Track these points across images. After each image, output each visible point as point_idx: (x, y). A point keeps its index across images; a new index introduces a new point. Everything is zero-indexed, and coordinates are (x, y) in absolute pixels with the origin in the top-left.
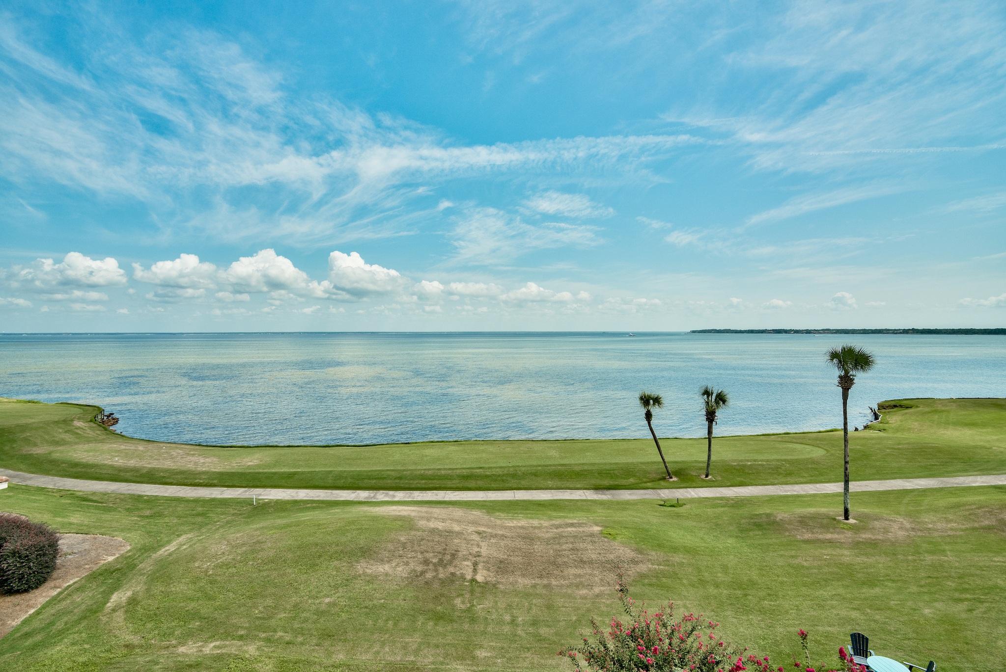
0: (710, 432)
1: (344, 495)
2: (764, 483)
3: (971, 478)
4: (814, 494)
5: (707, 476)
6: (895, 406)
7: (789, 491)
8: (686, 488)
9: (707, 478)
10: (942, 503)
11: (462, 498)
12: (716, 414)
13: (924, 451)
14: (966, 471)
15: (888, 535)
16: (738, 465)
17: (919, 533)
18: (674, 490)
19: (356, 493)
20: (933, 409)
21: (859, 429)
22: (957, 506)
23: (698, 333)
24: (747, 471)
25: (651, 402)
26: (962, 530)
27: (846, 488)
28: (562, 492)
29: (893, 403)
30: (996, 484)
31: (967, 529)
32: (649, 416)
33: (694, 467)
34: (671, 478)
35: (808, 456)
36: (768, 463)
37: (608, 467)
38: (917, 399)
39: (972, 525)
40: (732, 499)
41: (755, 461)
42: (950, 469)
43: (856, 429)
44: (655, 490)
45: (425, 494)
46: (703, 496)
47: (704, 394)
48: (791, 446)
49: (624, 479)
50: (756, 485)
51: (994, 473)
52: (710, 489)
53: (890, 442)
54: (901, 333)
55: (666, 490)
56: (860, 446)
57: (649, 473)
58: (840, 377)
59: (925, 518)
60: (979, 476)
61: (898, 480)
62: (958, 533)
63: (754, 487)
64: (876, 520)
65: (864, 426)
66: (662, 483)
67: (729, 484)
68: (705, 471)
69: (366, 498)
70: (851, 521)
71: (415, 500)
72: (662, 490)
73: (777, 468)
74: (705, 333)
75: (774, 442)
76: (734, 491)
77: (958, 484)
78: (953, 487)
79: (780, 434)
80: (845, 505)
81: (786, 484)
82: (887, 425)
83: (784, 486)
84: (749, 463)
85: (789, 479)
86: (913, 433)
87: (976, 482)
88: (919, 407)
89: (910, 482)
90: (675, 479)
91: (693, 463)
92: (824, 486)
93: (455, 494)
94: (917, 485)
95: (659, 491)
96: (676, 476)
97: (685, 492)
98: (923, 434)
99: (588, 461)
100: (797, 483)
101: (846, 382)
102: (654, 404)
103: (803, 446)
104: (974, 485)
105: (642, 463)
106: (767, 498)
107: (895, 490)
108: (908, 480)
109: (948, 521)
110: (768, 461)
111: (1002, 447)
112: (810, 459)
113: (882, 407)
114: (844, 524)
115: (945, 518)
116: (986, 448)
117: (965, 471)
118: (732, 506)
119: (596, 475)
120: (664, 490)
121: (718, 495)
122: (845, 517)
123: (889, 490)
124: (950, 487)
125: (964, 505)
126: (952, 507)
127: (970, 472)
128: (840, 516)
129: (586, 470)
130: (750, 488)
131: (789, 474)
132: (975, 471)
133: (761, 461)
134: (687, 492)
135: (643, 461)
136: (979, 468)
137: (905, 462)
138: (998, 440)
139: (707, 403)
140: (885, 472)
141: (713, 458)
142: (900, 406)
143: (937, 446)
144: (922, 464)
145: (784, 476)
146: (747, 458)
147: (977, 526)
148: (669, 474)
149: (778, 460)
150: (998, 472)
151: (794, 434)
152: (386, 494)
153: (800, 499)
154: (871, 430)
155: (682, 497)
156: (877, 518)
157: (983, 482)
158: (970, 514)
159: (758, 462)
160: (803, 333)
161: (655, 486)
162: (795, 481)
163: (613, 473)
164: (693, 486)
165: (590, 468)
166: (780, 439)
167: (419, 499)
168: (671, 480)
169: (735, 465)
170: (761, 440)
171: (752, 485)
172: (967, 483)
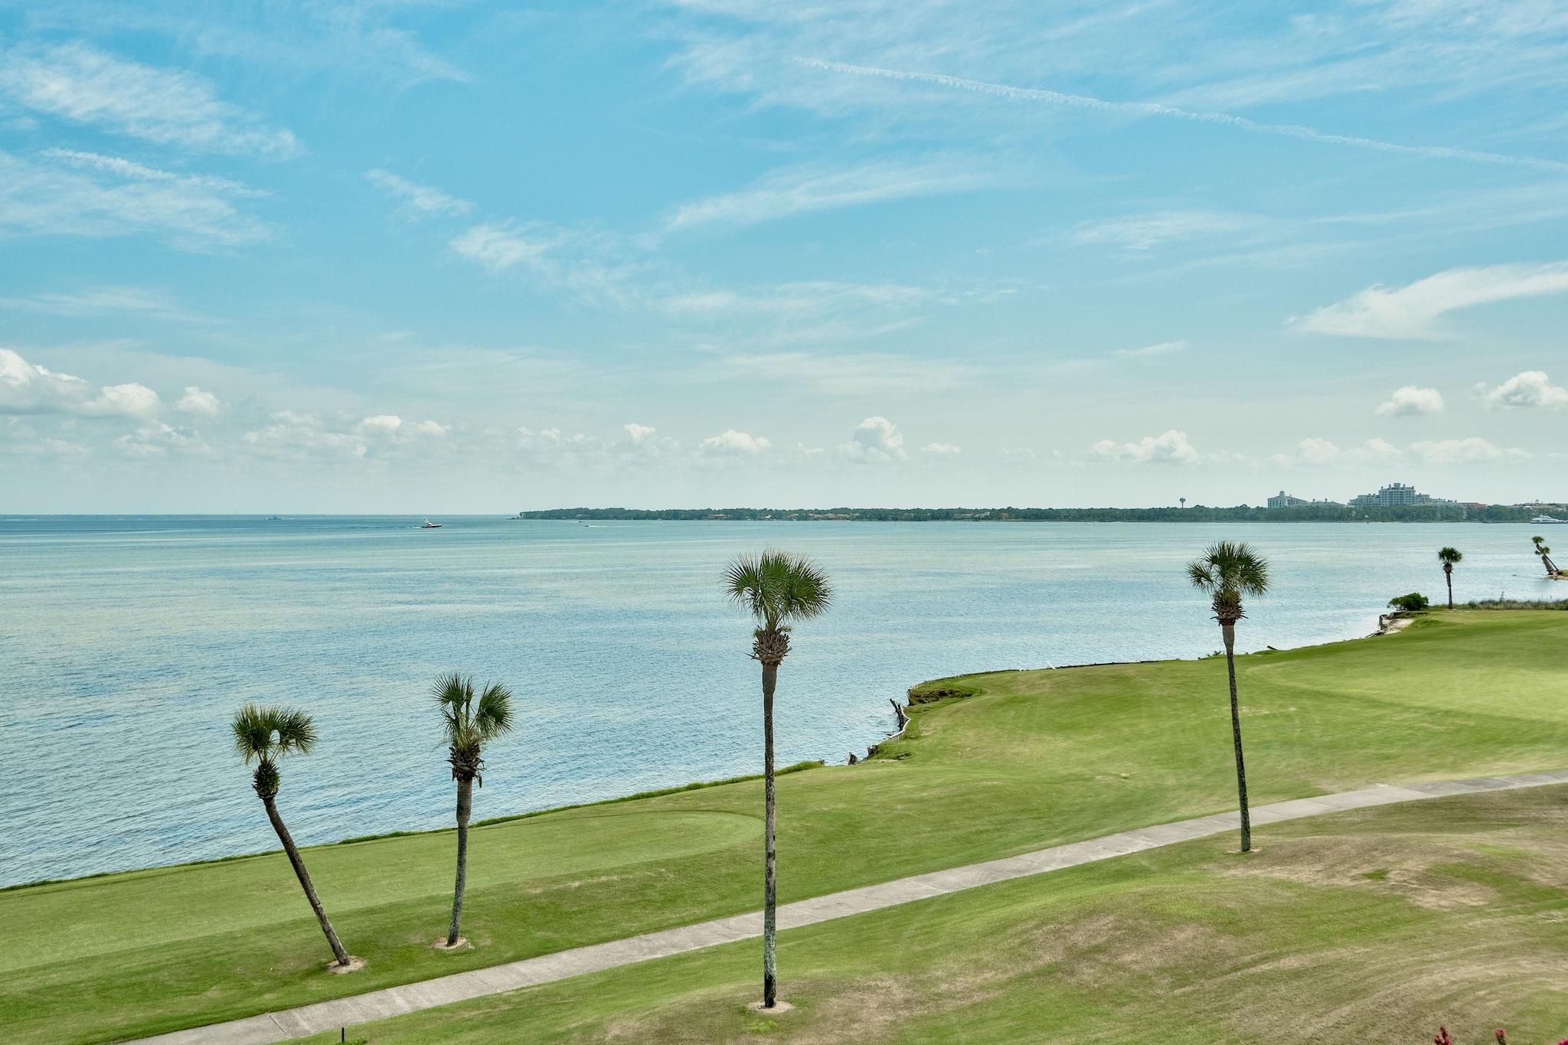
0: (462, 810)
2: (605, 934)
3: (1044, 855)
4: (717, 947)
5: (452, 941)
6: (942, 694)
7: (658, 948)
8: (384, 987)
9: (453, 947)
10: (977, 922)
12: (481, 756)
13: (969, 801)
14: (1039, 837)
15: (852, 1029)
16: (546, 894)
17: (918, 1012)
18: (345, 1002)
20: (1009, 696)
21: (860, 758)
22: (1000, 928)
23: (541, 518)
24: (566, 908)
25: (275, 736)
26: (1001, 986)
27: (770, 925)
29: (938, 687)
30: (1087, 861)
31: (1010, 981)
32: (266, 781)
33: (419, 918)
34: (345, 963)
35: (724, 845)
36: (625, 876)
37: (136, 964)
38: (986, 673)
39: (1020, 971)
40: (506, 1001)
41: (592, 874)
42: (1013, 836)
43: (853, 760)
44: (283, 1014)
46: (429, 1005)
47: (446, 699)
48: (689, 820)
49: (189, 992)
50: (582, 945)
51: (1087, 835)
52: (455, 978)
53: (909, 786)
54: (986, 518)
55: (318, 1006)
56: (845, 802)
57: (278, 960)
58: (758, 634)
59: (936, 970)
60: (1059, 848)
61: (907, 879)
62: (991, 996)
63: (575, 951)
64: (836, 993)
65: (869, 749)
66: (314, 985)
67: (509, 954)
68: (446, 928)
70: (781, 1007)
72: (305, 1009)
73: (646, 885)
74: (559, 518)
75: (651, 816)
76: (520, 974)
77: (1020, 872)
78: (1007, 881)
79: (678, 790)
80: (766, 967)
81: (659, 928)
82: (916, 742)
83: (651, 936)
84: (577, 884)
85: (668, 914)
86: (961, 757)
87: (1054, 860)
88: (985, 693)
89: (929, 880)
90: (356, 965)
91: (420, 905)
92: (747, 919)
94: (942, 885)
95: (296, 1014)
96: (360, 954)
98: (979, 758)
99: (72, 952)
100: (684, 923)
101: (771, 647)
102: (285, 743)
103: (719, 817)
104: (1047, 869)
105: (259, 931)
106: (600, 980)
107: (896, 907)
108: (926, 876)
109: (980, 967)
110: (625, 870)
111: (1111, 775)
112: (728, 850)
113: (917, 697)
114: (764, 1019)
115: (976, 961)
116: (1084, 779)
117: (1036, 840)
118: (503, 1022)
119: (89, 997)
120: (312, 1008)
121: (472, 994)
122: (766, 1001)
123: (884, 909)
124: (1003, 882)
125: (1016, 922)
126: (992, 933)
127: (1045, 839)
128: (755, 999)
129: (52, 988)
130: (564, 956)
131: (671, 899)
132: (1055, 836)
133: (607, 873)
134: (381, 1001)
135: (265, 922)
136: (1064, 828)
137: (929, 832)
138: (1107, 758)
139: (455, 723)
140: (884, 862)
141: (469, 884)
142: (951, 692)
143: (994, 786)
144: (960, 832)
145: (659, 908)
146: (574, 870)
147: (1030, 970)
148: (336, 951)
149: (649, 865)
150: (1094, 834)
151: (711, 785)
153: (682, 966)
154: (881, 757)
156: (838, 988)
157: (1064, 861)
158: (1022, 944)
159: (599, 876)
160: (791, 519)
161: (286, 1001)
162: (682, 918)
163: (155, 982)
164: (405, 977)
165: (70, 977)
166: (669, 805)
168: (344, 970)
169: (537, 896)
170: (622, 814)
171: (571, 946)
172: (1035, 868)
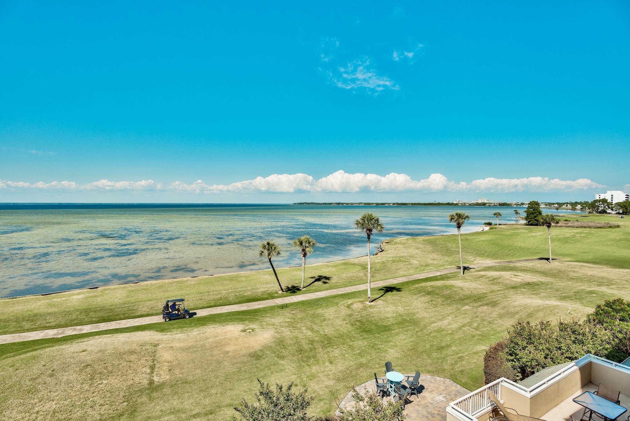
1: (32, 335)
4: (354, 291)
7: (343, 291)
8: (291, 296)
11: (141, 323)
18: (284, 298)
19: (44, 333)
28: (215, 309)
44: (273, 300)
45: (109, 325)
46: (300, 300)
50: (328, 290)
52: (304, 295)
55: (280, 299)
61: (391, 279)
63: (326, 291)
69: (55, 335)
71: (101, 330)
72: (277, 299)
76: (317, 295)
83: (341, 289)
89: (396, 279)
92: (359, 286)
93: (135, 321)
94: (399, 280)
95: (275, 300)
97: (291, 299)
100: (347, 287)
121: (308, 298)
122: (368, 302)
130: (324, 292)
148: (282, 290)
152: (74, 329)
155: (289, 302)
167: (105, 329)
168: (283, 293)
